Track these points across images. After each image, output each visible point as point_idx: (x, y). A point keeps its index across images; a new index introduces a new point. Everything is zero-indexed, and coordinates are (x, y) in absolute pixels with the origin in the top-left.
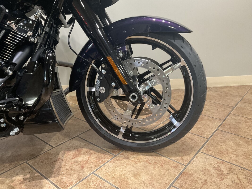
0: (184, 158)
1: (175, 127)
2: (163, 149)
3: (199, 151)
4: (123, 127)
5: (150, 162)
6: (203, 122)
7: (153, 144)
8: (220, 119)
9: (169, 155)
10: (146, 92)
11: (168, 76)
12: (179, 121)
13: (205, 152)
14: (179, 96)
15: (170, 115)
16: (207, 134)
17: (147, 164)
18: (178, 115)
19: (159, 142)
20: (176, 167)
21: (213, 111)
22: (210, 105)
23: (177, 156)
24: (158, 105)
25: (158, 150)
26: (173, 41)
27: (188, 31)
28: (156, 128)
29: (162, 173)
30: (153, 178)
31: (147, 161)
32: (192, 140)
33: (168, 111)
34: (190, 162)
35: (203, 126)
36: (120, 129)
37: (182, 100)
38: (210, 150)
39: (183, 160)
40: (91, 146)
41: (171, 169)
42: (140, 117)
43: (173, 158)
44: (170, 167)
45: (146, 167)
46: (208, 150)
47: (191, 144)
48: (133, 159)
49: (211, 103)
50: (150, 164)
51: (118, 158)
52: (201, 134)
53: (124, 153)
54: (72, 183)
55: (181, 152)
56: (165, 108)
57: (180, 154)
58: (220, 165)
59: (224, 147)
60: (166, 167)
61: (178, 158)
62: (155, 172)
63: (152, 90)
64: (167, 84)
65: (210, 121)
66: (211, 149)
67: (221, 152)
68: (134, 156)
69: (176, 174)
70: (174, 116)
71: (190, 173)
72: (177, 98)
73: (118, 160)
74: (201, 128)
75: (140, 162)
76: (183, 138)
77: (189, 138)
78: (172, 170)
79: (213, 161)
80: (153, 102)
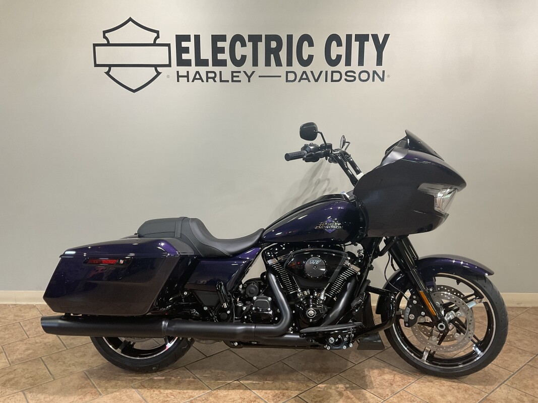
0: (487, 387)
1: (478, 356)
2: (466, 378)
3: (503, 383)
4: (427, 351)
5: (454, 387)
6: (511, 354)
7: (456, 370)
8: (532, 353)
9: (472, 383)
10: (451, 321)
11: (471, 308)
12: (482, 351)
13: (509, 384)
14: (482, 317)
15: (473, 344)
16: (514, 368)
17: (451, 389)
18: (482, 345)
19: (462, 369)
20: (479, 394)
21: (526, 342)
22: (523, 334)
23: (480, 385)
24: (462, 334)
25: (460, 378)
26: (476, 281)
27: (490, 274)
28: (456, 357)
29: (466, 397)
30: (458, 399)
31: (450, 386)
32: (496, 372)
33: (472, 340)
34: (493, 391)
35: (511, 359)
36: (423, 353)
37: (486, 323)
38: (515, 384)
39: (486, 389)
40: (392, 367)
41: (475, 394)
42: (443, 344)
43: (476, 386)
44: (473, 393)
45: (450, 390)
46: (512, 383)
47: (495, 376)
48: (437, 383)
49: (525, 331)
50: (454, 388)
51: (422, 381)
52: (508, 367)
53: (426, 376)
54: (388, 395)
55: (485, 382)
56: (469, 337)
57: (483, 383)
58: (523, 397)
59: (531, 382)
60: (470, 392)
61: (482, 387)
62: (460, 396)
63: (456, 319)
64: (471, 317)
65: (520, 353)
66: (516, 382)
67: (526, 387)
68: (437, 381)
69: (479, 398)
70: (477, 346)
71: (493, 399)
72: (480, 320)
73: (422, 382)
74: (508, 361)
75: (444, 386)
76: (486, 369)
77: (493, 370)
78: (476, 396)
79: (517, 393)
80: (458, 332)
